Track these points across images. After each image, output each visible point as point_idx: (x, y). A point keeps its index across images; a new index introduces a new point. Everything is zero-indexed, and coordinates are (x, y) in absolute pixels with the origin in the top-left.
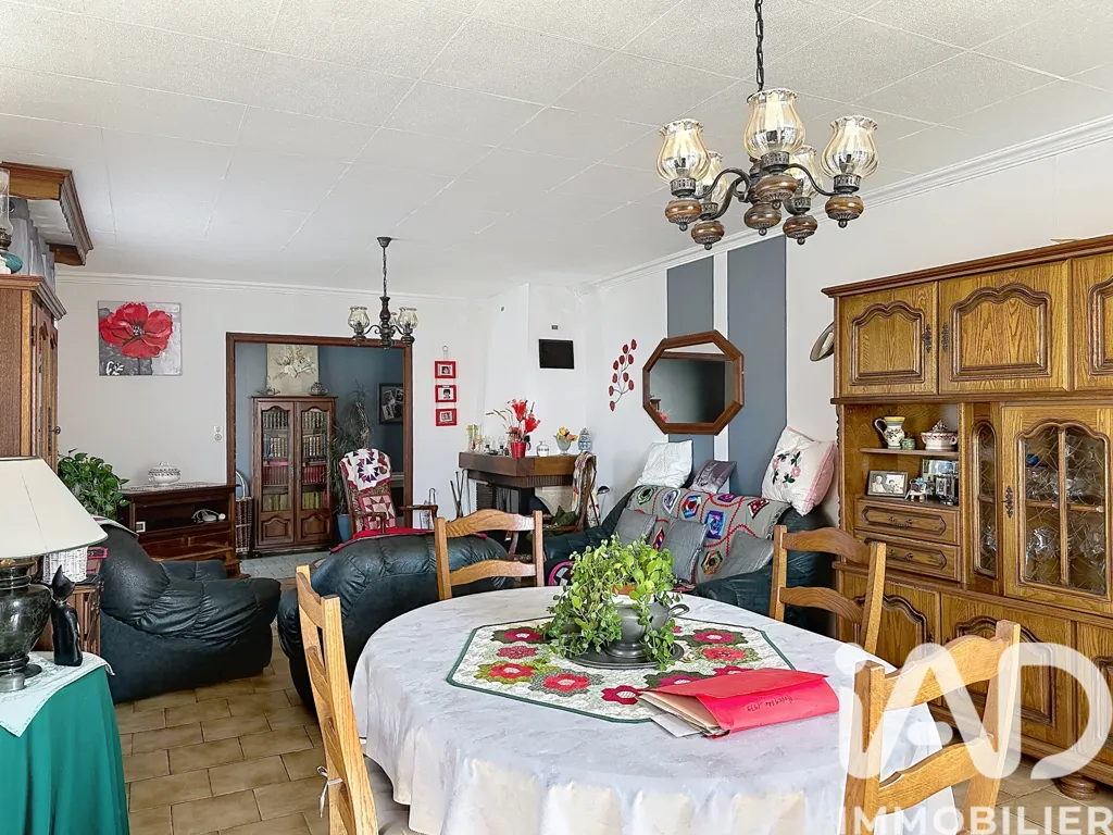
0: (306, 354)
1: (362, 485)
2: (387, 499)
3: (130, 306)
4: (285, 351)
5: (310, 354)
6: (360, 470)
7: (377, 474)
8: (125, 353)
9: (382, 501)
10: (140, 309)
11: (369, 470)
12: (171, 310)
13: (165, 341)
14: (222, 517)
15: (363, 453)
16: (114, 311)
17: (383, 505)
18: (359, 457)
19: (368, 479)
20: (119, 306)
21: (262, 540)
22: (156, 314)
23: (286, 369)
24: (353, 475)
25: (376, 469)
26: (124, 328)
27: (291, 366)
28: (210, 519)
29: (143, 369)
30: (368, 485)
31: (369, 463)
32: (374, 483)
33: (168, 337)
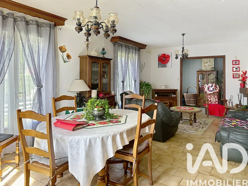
0: (211, 60)
1: (209, 92)
2: (216, 97)
3: (163, 54)
4: (206, 60)
5: (212, 60)
6: (208, 89)
7: (213, 90)
8: (162, 63)
9: (214, 97)
10: (164, 55)
11: (211, 89)
12: (170, 54)
13: (168, 60)
14: (175, 96)
15: (210, 85)
16: (160, 56)
17: (214, 98)
18: (209, 85)
19: (211, 91)
20: (161, 54)
21: (199, 103)
22: (167, 55)
23: (206, 64)
24: (206, 90)
25: (213, 89)
26: (162, 59)
27: (207, 63)
28: (173, 96)
29: (165, 66)
30: (210, 92)
31: (211, 87)
32: (212, 92)
33: (169, 60)
